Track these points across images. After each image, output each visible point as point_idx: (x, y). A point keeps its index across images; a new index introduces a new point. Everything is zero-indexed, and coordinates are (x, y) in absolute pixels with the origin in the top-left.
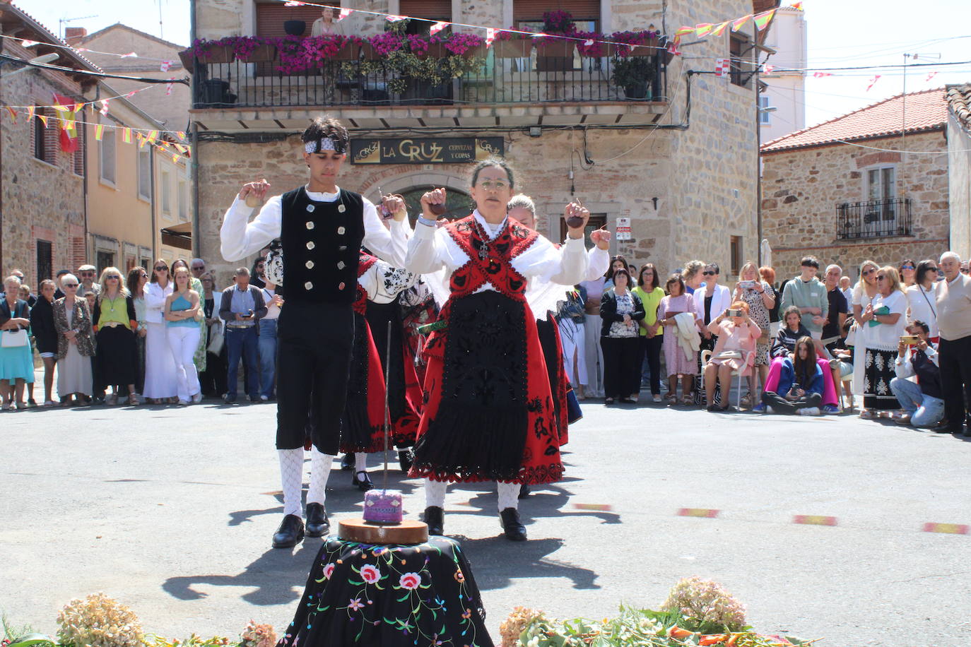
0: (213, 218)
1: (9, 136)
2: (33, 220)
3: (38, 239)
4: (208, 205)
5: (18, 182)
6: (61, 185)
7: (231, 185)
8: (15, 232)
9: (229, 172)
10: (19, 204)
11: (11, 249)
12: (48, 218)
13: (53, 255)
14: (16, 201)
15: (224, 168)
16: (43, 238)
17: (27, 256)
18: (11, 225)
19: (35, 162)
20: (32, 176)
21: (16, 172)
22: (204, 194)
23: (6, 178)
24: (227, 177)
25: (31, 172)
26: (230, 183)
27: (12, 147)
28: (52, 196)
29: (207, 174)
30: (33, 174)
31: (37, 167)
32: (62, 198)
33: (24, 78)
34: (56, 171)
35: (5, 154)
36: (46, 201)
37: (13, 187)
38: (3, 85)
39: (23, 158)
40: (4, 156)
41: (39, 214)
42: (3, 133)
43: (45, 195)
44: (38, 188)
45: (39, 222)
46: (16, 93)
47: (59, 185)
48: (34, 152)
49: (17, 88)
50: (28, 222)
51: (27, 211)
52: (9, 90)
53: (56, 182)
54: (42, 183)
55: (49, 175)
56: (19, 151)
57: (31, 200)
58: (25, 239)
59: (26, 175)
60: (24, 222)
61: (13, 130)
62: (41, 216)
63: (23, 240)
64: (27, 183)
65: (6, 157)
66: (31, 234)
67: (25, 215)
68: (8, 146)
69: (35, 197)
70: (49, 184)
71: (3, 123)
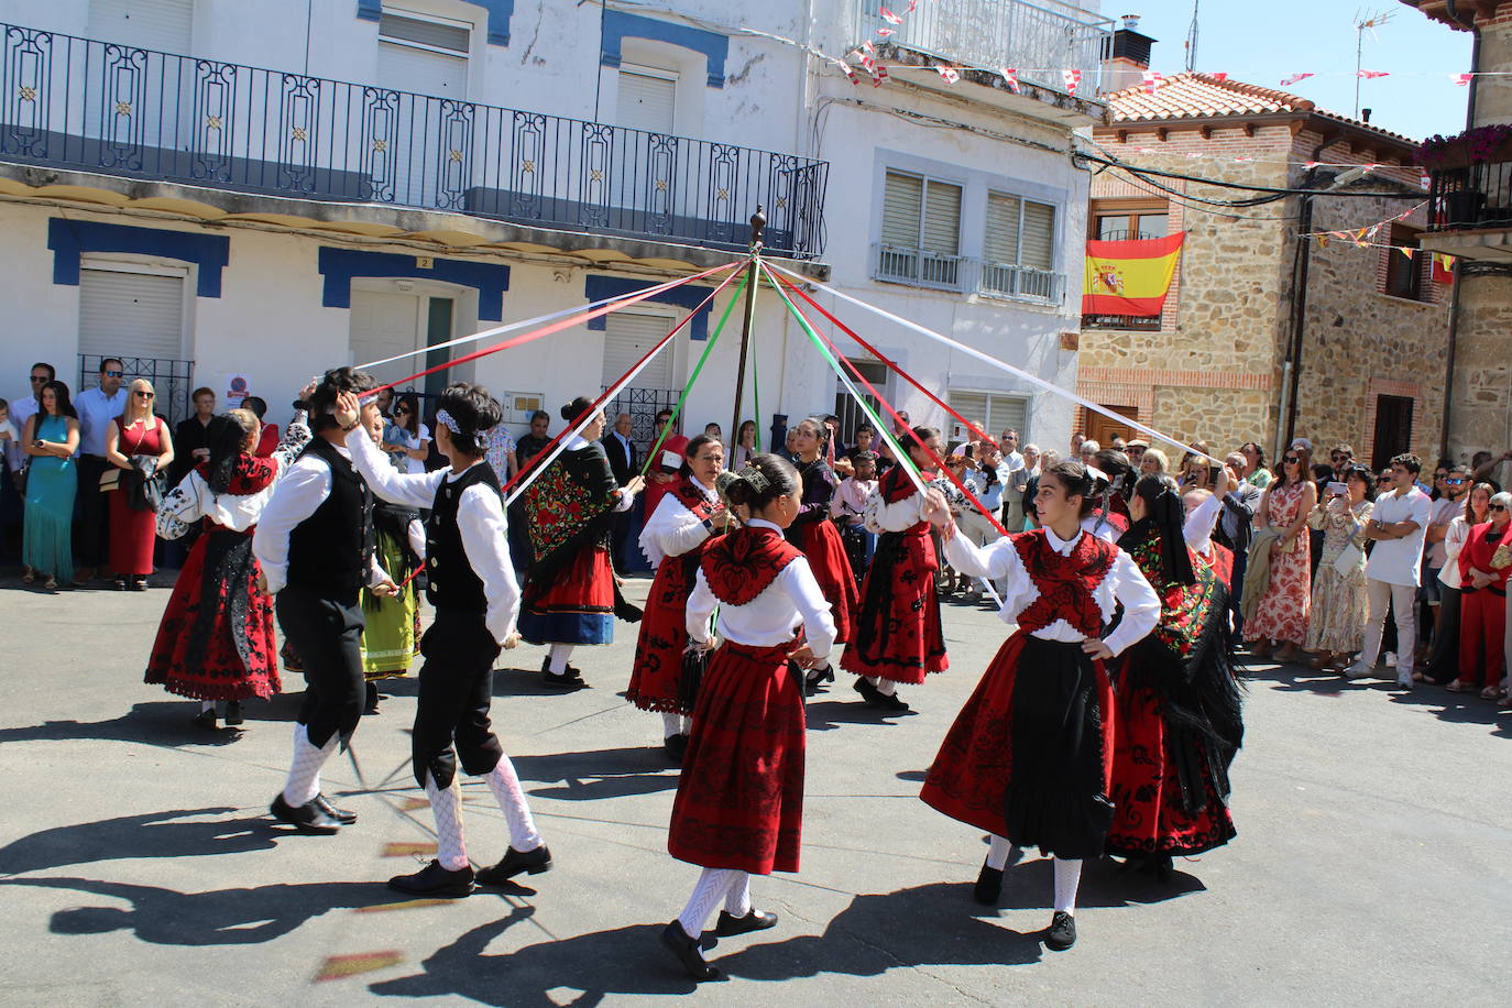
0: (1473, 382)
1: (1331, 269)
2: (1372, 371)
3: (1379, 396)
4: (1467, 364)
5: (1345, 326)
7: (1501, 337)
8: (1332, 385)
9: (1499, 318)
10: (1345, 352)
11: (1319, 406)
12: (1410, 370)
13: (1415, 414)
14: (1337, 348)
15: (1494, 312)
16: (1392, 391)
17: (1356, 415)
18: (1323, 377)
19: (1386, 299)
20: (1379, 317)
21: (1340, 313)
22: (1464, 349)
23: (1318, 320)
24: (1495, 325)
25: (1375, 312)
26: (1499, 333)
27: (1336, 283)
28: (1420, 341)
29: (1470, 321)
30: (1380, 315)
31: (1392, 306)
34: (1433, 310)
35: (1320, 292)
36: (1407, 348)
37: (1332, 331)
38: (1322, 208)
39: (1360, 295)
40: (1317, 295)
41: (1387, 363)
42: (1319, 266)
43: (1405, 340)
44: (1389, 332)
45: (1387, 373)
46: (1351, 216)
47: (1440, 327)
48: (1383, 288)
49: (1356, 210)
50: (1363, 373)
51: (1361, 360)
52: (1337, 213)
53: (1433, 324)
54: (1400, 326)
55: (1417, 315)
56: (1351, 287)
57: (1372, 346)
58: (1352, 394)
59: (1364, 316)
60: (1353, 374)
61: (1340, 262)
62: (1393, 366)
63: (1348, 395)
64: (1365, 326)
65: (1322, 295)
66: (1366, 387)
67: (1354, 365)
68: (1325, 282)
69: (1381, 342)
70: (1415, 326)
71: (1317, 254)
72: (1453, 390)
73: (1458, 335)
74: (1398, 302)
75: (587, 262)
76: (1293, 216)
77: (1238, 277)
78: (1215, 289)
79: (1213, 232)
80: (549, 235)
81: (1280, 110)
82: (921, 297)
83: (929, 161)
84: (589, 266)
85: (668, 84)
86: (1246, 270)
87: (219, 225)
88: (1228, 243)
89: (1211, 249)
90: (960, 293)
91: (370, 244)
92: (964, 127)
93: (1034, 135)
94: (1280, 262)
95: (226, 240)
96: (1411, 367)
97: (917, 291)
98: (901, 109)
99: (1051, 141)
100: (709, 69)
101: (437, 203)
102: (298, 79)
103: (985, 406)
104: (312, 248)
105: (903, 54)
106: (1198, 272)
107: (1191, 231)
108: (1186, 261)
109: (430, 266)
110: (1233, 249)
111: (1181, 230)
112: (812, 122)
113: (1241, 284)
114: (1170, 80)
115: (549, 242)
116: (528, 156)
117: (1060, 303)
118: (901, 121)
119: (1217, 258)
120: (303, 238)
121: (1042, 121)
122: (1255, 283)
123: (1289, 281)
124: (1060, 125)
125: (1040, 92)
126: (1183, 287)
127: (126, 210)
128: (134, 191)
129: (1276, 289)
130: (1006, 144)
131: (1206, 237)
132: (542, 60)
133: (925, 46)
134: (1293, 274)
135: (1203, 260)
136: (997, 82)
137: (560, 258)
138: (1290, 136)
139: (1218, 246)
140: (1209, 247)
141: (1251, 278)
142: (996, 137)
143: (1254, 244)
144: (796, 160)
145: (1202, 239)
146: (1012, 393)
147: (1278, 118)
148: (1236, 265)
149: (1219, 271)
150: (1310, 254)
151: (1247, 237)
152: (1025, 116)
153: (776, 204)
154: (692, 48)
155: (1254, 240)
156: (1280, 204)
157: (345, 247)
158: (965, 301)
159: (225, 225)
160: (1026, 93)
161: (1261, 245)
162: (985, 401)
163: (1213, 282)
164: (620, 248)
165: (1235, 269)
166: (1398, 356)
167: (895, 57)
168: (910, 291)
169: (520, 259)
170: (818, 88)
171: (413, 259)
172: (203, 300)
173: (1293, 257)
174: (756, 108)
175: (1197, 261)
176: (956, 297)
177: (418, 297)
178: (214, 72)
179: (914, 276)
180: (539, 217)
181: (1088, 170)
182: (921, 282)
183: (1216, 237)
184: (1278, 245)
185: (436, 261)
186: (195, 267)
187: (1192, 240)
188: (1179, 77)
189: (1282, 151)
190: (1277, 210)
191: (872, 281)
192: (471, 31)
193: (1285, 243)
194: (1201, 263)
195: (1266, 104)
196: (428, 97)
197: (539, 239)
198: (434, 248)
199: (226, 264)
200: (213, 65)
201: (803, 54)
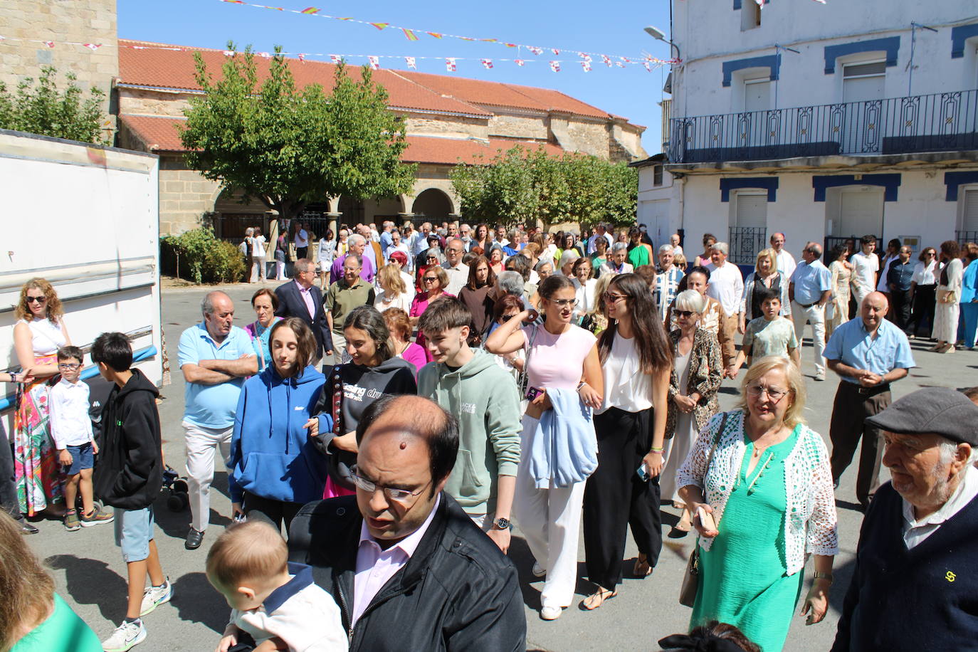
75: (944, 166)
84: (947, 167)
87: (774, 173)
91: (833, 172)
95: (777, 178)
104: (810, 176)
109: (860, 178)
120: (805, 173)
127: (743, 172)
137: (929, 166)
157: (824, 175)
159: (777, 172)
169: (906, 169)
171: (853, 176)
172: (770, 203)
185: (863, 176)
186: (766, 190)
198: (861, 170)
199: (777, 188)
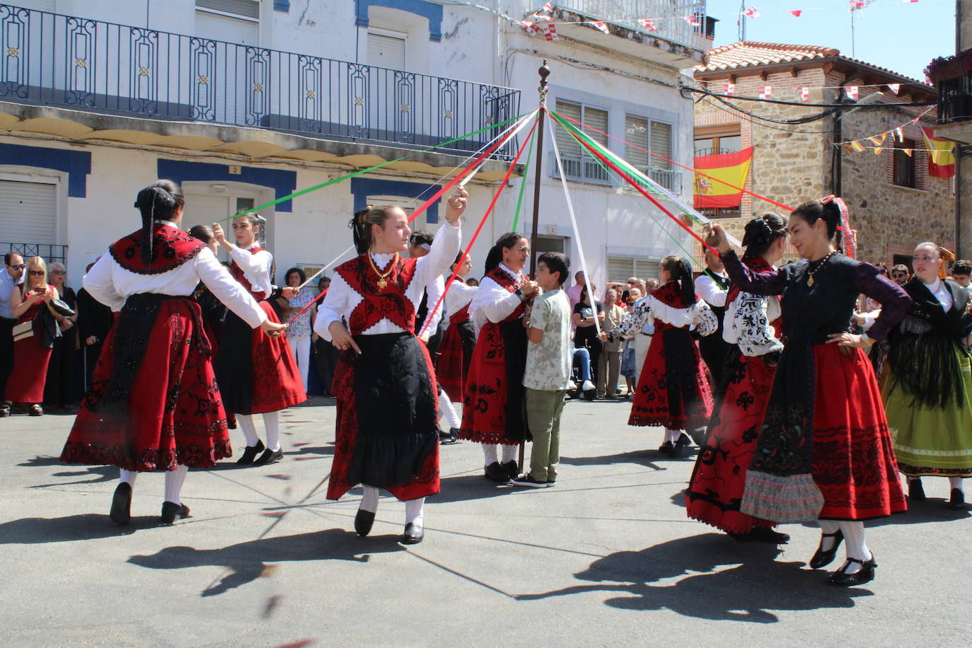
1: (857, 167)
2: (889, 238)
3: (894, 255)
5: (868, 207)
6: (934, 206)
8: (862, 249)
10: (869, 225)
12: (913, 237)
14: (864, 223)
16: (902, 253)
19: (897, 188)
20: (890, 201)
21: (865, 198)
23: (850, 203)
25: (887, 197)
27: (861, 177)
28: (919, 217)
30: (891, 199)
31: (898, 193)
32: (935, 217)
33: (880, 118)
34: (925, 195)
35: (850, 183)
36: (910, 222)
37: (860, 211)
38: (848, 125)
39: (877, 185)
40: (848, 185)
41: (898, 232)
42: (848, 165)
43: (908, 217)
44: (898, 211)
45: (898, 240)
46: (867, 131)
47: (930, 207)
48: (891, 179)
49: (869, 126)
50: (882, 240)
51: (881, 230)
52: (858, 128)
53: (926, 205)
54: (904, 206)
55: (915, 199)
56: (870, 180)
57: (887, 221)
58: (876, 254)
59: (880, 199)
60: (876, 241)
61: (862, 162)
62: (902, 234)
63: (873, 256)
64: (881, 207)
65: (852, 186)
66: (885, 250)
67: (877, 234)
68: (853, 176)
69: (892, 218)
70: (914, 207)
71: (846, 158)
72: (961, 236)
73: (962, 198)
74: (902, 190)
75: (351, 168)
76: (829, 130)
77: (794, 175)
78: (778, 185)
79: (773, 145)
80: (328, 144)
81: (816, 57)
82: (585, 190)
83: (585, 93)
84: (354, 171)
85: (401, 42)
86: (799, 170)
87: (83, 143)
88: (785, 152)
89: (773, 157)
90: (611, 187)
91: (195, 156)
92: (607, 69)
93: (654, 75)
94: (822, 163)
95: (88, 155)
96: (914, 234)
97: (582, 186)
98: (564, 56)
99: (666, 79)
100: (431, 29)
101: (246, 122)
102: (142, 31)
103: (632, 268)
104: (153, 159)
105: (566, 15)
106: (765, 174)
107: (757, 145)
108: (755, 166)
109: (239, 172)
110: (789, 156)
111: (750, 145)
112: (504, 66)
113: (796, 180)
114: (730, 47)
115: (328, 149)
116: (310, 88)
117: (679, 193)
118: (565, 65)
119: (777, 164)
120: (145, 151)
121: (659, 64)
122: (806, 179)
123: (829, 176)
124: (671, 68)
125: (660, 42)
126: (755, 185)
127: (13, 132)
128: (23, 113)
129: (821, 182)
130: (636, 82)
131: (769, 149)
132: (313, 23)
133: (581, 9)
134: (832, 171)
135: (767, 165)
136: (630, 35)
137: (332, 165)
138: (823, 75)
139: (777, 155)
140: (770, 156)
141: (803, 175)
142: (628, 76)
143: (803, 151)
144: (498, 89)
145: (766, 151)
146: (651, 257)
147: (815, 63)
148: (791, 167)
149: (779, 172)
150: (842, 157)
151: (798, 147)
152: (648, 61)
153: (485, 121)
154: (418, 13)
155: (802, 149)
156: (820, 123)
157: (177, 159)
158: (615, 193)
159: (87, 143)
160: (650, 42)
161: (808, 152)
162: (632, 264)
163: (776, 180)
164: (379, 153)
165: (791, 170)
166: (904, 227)
167: (561, 17)
168: (577, 185)
169: (303, 166)
170: (506, 42)
171: (226, 168)
172: (74, 201)
173: (831, 159)
174: (464, 56)
175: (763, 167)
176: (608, 189)
177: (228, 198)
178: (80, 25)
179: (579, 175)
180: (320, 131)
181: (692, 99)
182: (583, 179)
183: (776, 149)
184: (820, 151)
185: (243, 168)
186: (65, 176)
187: (759, 152)
188: (736, 45)
189: (818, 86)
190: (817, 127)
191: (551, 179)
192: (260, 4)
193: (825, 149)
194: (766, 167)
195: (804, 54)
196: (237, 45)
197: (321, 147)
198: (240, 159)
199: (89, 172)
200: (79, 21)
201: (495, 17)
